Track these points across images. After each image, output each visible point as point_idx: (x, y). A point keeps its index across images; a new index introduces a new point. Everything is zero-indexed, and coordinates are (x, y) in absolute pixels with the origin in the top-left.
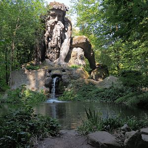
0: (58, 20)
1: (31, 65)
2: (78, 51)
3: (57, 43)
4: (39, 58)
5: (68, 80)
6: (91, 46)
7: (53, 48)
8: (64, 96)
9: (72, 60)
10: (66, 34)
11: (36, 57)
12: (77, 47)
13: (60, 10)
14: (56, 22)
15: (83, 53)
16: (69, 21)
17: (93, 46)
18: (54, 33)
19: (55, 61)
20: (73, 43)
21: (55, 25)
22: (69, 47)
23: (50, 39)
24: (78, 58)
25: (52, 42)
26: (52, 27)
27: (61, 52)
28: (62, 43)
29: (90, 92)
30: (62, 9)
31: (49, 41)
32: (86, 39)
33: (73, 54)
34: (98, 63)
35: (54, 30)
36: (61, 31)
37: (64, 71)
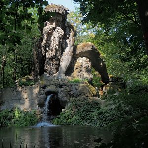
0: (57, 25)
1: (26, 80)
2: (84, 61)
3: (56, 53)
4: (37, 72)
5: (65, 98)
6: (100, 55)
7: (51, 59)
8: (59, 118)
9: (75, 73)
10: (67, 41)
11: (33, 70)
12: (82, 57)
13: (58, 13)
14: (54, 29)
15: (89, 64)
16: (71, 26)
17: (102, 55)
18: (52, 41)
19: (55, 75)
20: (78, 52)
21: (53, 31)
22: (70, 57)
23: (47, 49)
24: (84, 70)
25: (50, 52)
26: (50, 35)
27: (61, 63)
28: (62, 53)
29: (92, 114)
30: (60, 12)
31: (46, 51)
32: (92, 46)
33: (77, 65)
34: (111, 76)
35: (52, 38)
36: (60, 38)
37: (61, 87)
